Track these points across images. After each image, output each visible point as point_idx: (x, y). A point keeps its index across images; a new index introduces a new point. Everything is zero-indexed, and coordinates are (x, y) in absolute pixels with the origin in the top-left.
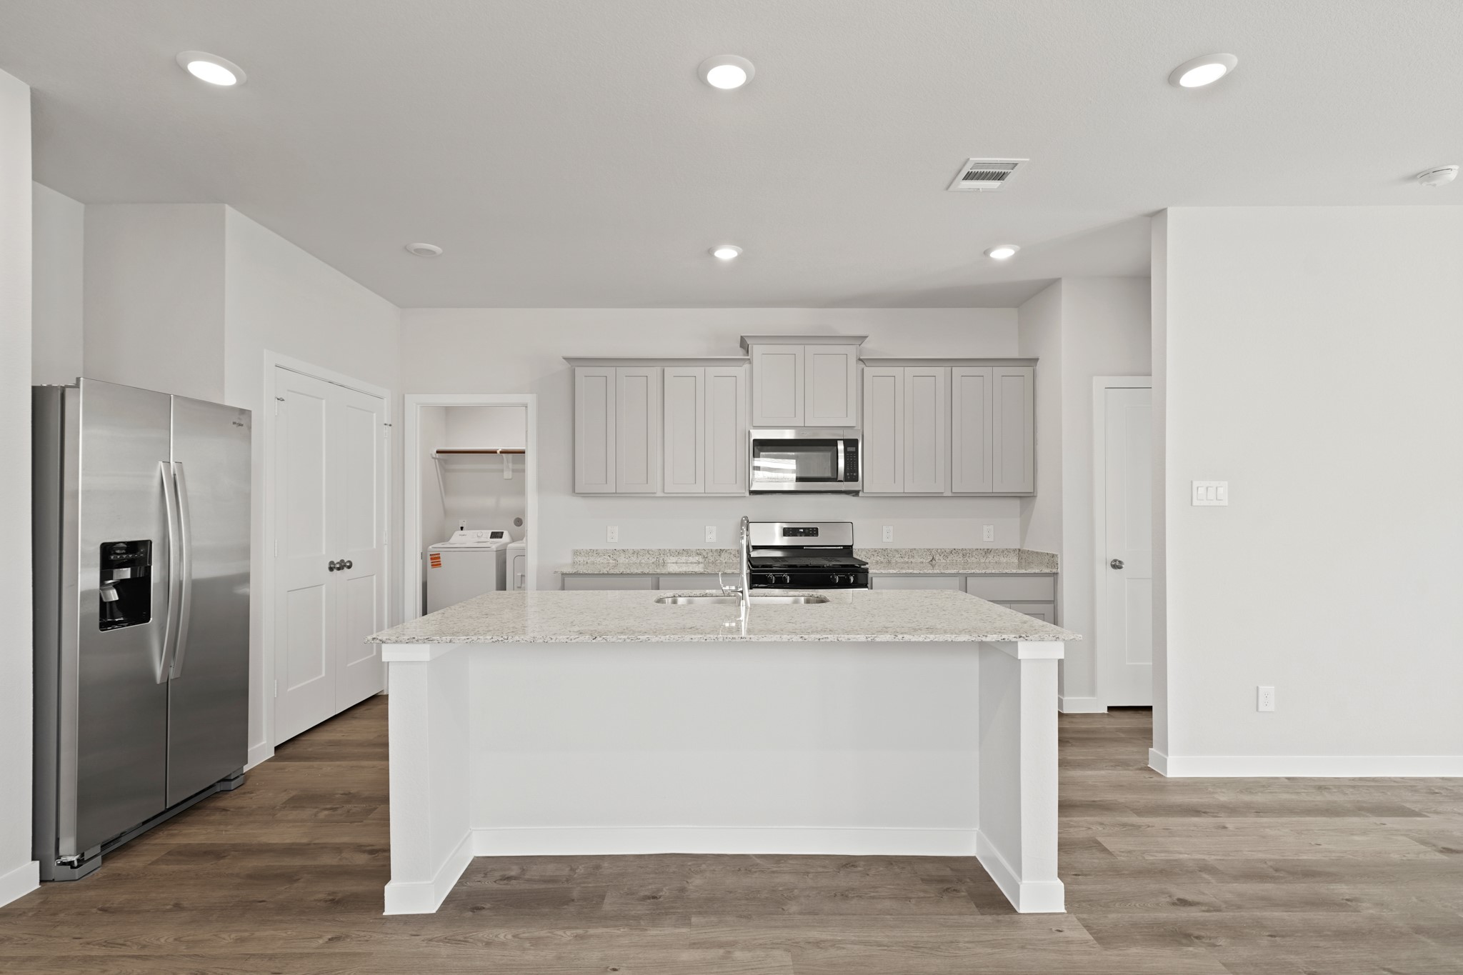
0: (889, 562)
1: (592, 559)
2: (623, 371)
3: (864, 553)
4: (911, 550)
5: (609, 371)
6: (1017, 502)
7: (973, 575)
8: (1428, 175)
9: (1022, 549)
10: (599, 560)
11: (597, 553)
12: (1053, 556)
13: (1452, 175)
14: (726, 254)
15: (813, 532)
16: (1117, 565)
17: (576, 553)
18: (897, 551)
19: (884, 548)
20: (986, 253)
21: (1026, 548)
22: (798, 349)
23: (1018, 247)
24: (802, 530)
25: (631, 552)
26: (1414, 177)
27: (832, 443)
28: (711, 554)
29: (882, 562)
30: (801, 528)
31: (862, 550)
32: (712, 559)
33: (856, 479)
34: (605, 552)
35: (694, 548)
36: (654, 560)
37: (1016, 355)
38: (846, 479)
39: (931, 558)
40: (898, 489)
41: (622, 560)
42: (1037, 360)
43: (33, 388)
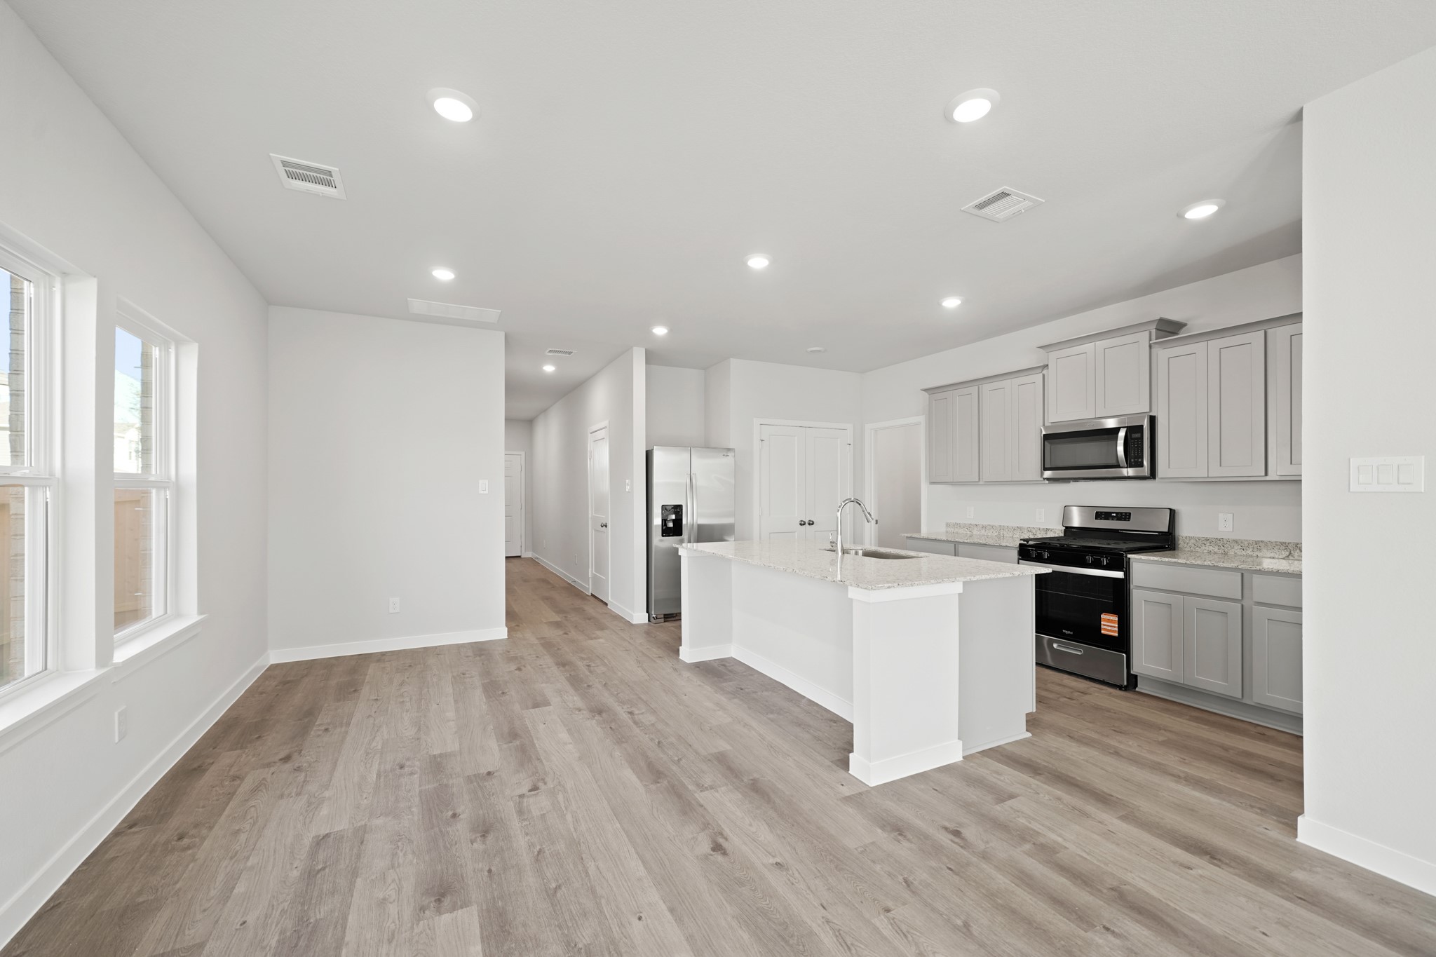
0: (1226, 554)
1: (956, 530)
3: (1192, 541)
4: (1257, 543)
10: (961, 531)
11: (959, 525)
15: (1125, 517)
17: (948, 525)
18: (1236, 541)
19: (1219, 537)
24: (1115, 515)
25: (981, 526)
28: (1038, 532)
29: (1215, 553)
30: (1114, 513)
31: (1191, 538)
34: (965, 525)
35: (1026, 526)
39: (1288, 553)
41: (975, 532)
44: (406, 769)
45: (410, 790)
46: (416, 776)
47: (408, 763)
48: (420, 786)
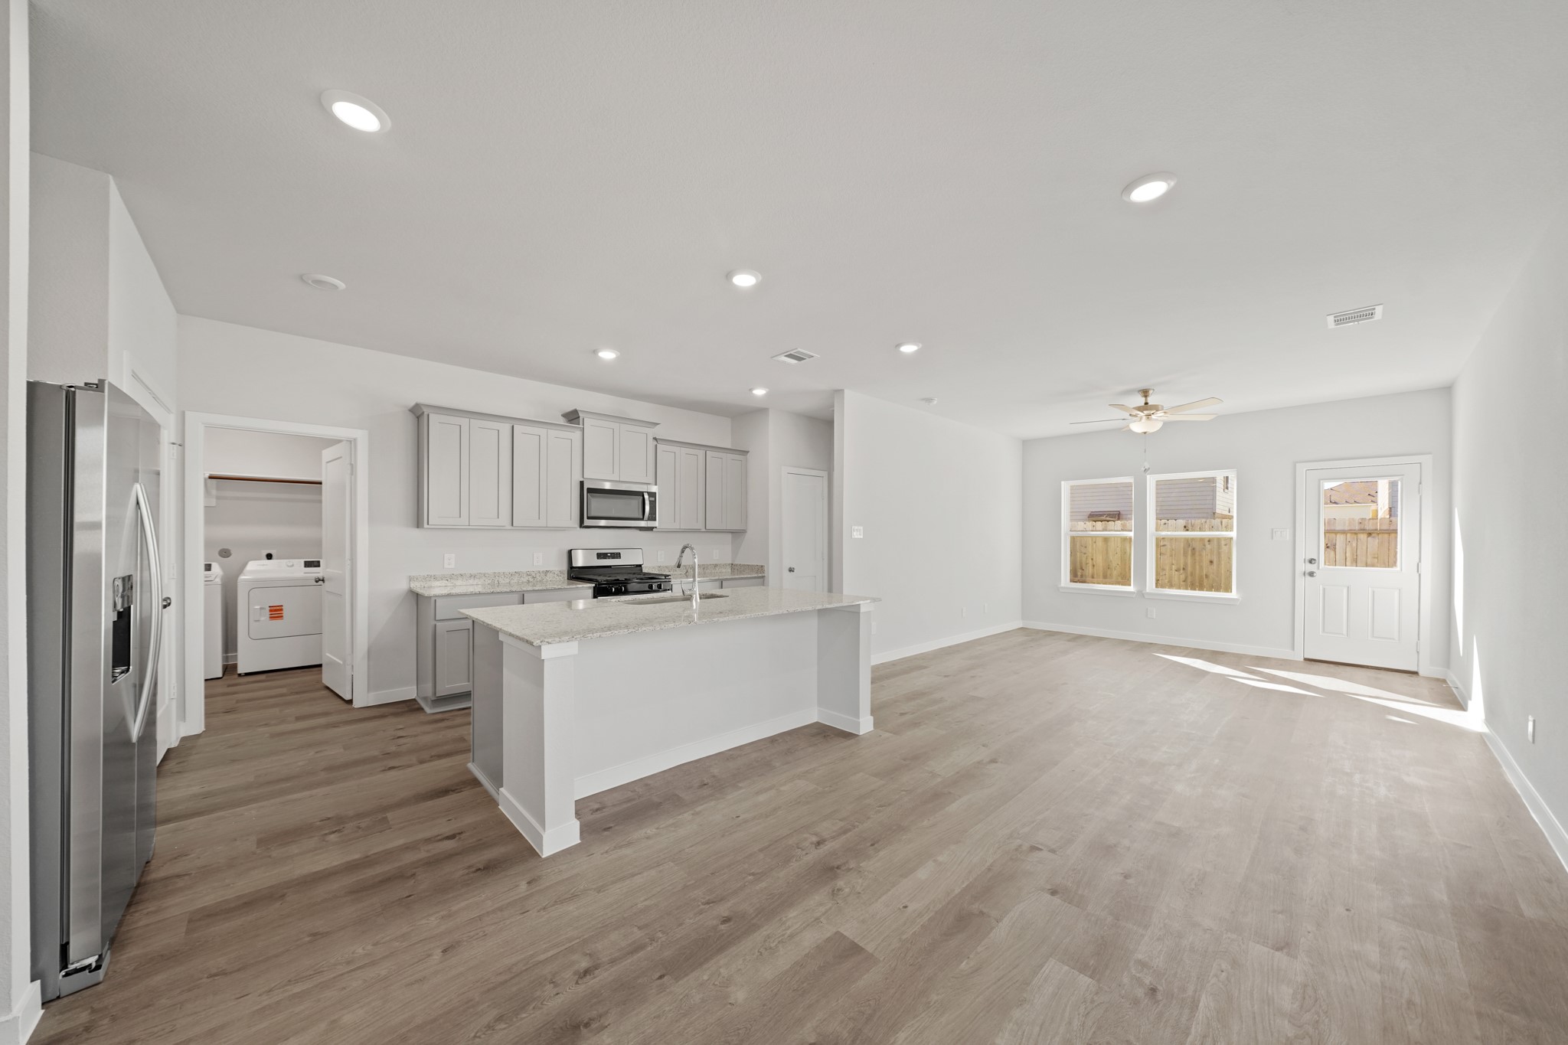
1: (429, 584)
2: (476, 423)
5: (464, 421)
6: (730, 535)
7: (726, 579)
8: (929, 400)
9: (734, 563)
10: (437, 584)
11: (435, 578)
12: (762, 566)
13: (935, 402)
14: (607, 355)
15: (617, 556)
16: (791, 570)
17: (411, 579)
18: (666, 567)
20: (751, 390)
21: (736, 563)
22: (615, 426)
23: (767, 390)
24: (609, 555)
25: (468, 576)
26: (923, 399)
27: (642, 494)
28: (539, 574)
30: (609, 553)
32: (539, 578)
33: (655, 520)
34: (443, 577)
35: (524, 570)
36: (489, 582)
37: (729, 447)
38: (649, 519)
40: (676, 526)
41: (459, 582)
42: (748, 452)
43: (29, 383)
44: (1148, 980)
45: (1158, 939)
46: (1140, 957)
47: (1140, 992)
48: (1143, 936)
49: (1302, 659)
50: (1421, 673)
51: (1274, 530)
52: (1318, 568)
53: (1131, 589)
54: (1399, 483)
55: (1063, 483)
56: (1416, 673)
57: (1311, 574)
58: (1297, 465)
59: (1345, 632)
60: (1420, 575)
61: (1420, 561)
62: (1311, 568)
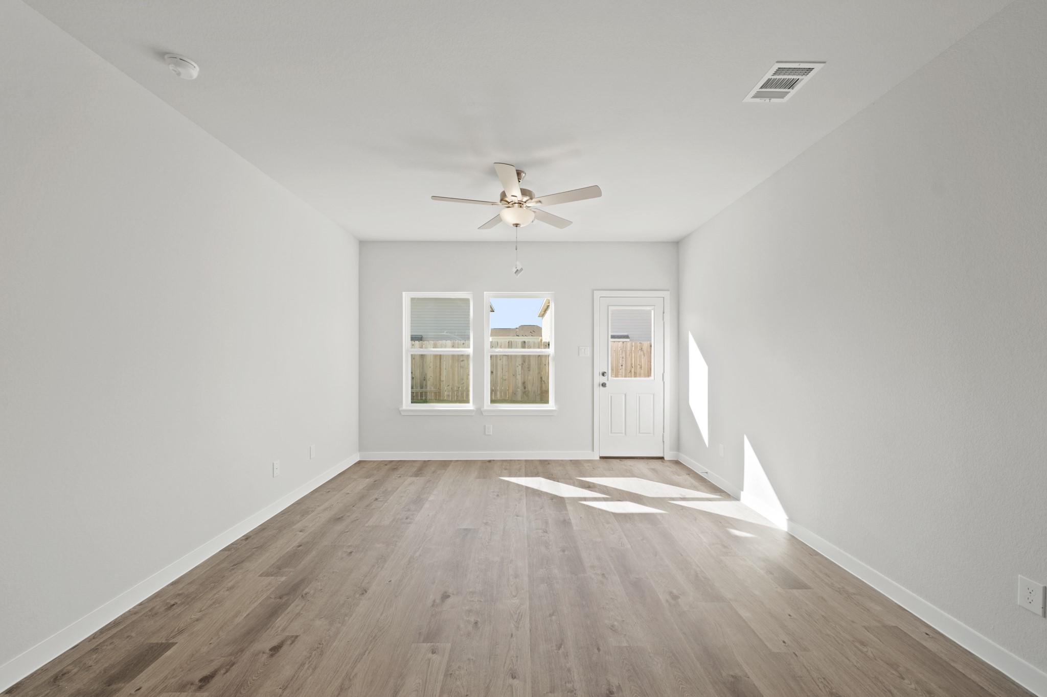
49: (598, 458)
50: (666, 458)
51: (580, 348)
52: (608, 380)
53: (470, 406)
54: (653, 312)
55: (404, 293)
56: (662, 458)
57: (604, 385)
58: (595, 291)
59: (624, 432)
60: (664, 383)
61: (664, 372)
62: (603, 379)
